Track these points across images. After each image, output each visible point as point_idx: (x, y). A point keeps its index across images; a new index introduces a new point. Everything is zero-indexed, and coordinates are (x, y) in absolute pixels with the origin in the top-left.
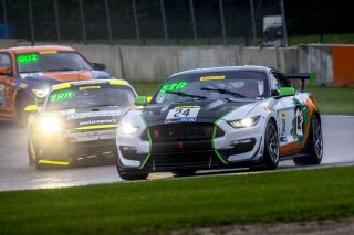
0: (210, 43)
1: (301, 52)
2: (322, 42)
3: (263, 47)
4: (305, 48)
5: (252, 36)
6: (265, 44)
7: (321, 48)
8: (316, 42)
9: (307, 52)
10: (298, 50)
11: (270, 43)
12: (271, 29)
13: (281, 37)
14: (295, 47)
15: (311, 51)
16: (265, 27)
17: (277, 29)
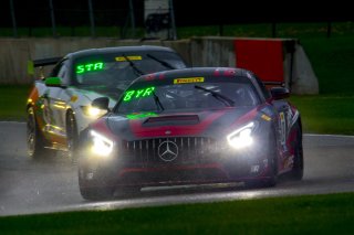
0: (73, 35)
1: (195, 47)
2: (221, 35)
3: (145, 39)
4: (200, 42)
5: (130, 26)
6: (146, 36)
7: (220, 42)
8: (215, 34)
9: (202, 48)
10: (190, 44)
11: (153, 35)
12: (155, 15)
13: (168, 26)
14: (187, 41)
15: (208, 45)
16: (146, 14)
17: (163, 16)
